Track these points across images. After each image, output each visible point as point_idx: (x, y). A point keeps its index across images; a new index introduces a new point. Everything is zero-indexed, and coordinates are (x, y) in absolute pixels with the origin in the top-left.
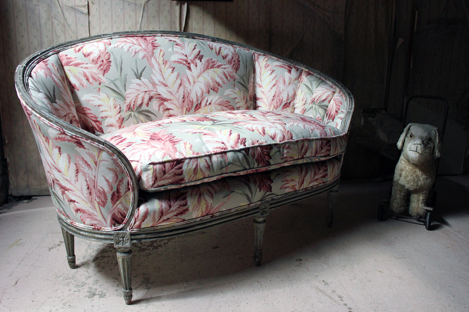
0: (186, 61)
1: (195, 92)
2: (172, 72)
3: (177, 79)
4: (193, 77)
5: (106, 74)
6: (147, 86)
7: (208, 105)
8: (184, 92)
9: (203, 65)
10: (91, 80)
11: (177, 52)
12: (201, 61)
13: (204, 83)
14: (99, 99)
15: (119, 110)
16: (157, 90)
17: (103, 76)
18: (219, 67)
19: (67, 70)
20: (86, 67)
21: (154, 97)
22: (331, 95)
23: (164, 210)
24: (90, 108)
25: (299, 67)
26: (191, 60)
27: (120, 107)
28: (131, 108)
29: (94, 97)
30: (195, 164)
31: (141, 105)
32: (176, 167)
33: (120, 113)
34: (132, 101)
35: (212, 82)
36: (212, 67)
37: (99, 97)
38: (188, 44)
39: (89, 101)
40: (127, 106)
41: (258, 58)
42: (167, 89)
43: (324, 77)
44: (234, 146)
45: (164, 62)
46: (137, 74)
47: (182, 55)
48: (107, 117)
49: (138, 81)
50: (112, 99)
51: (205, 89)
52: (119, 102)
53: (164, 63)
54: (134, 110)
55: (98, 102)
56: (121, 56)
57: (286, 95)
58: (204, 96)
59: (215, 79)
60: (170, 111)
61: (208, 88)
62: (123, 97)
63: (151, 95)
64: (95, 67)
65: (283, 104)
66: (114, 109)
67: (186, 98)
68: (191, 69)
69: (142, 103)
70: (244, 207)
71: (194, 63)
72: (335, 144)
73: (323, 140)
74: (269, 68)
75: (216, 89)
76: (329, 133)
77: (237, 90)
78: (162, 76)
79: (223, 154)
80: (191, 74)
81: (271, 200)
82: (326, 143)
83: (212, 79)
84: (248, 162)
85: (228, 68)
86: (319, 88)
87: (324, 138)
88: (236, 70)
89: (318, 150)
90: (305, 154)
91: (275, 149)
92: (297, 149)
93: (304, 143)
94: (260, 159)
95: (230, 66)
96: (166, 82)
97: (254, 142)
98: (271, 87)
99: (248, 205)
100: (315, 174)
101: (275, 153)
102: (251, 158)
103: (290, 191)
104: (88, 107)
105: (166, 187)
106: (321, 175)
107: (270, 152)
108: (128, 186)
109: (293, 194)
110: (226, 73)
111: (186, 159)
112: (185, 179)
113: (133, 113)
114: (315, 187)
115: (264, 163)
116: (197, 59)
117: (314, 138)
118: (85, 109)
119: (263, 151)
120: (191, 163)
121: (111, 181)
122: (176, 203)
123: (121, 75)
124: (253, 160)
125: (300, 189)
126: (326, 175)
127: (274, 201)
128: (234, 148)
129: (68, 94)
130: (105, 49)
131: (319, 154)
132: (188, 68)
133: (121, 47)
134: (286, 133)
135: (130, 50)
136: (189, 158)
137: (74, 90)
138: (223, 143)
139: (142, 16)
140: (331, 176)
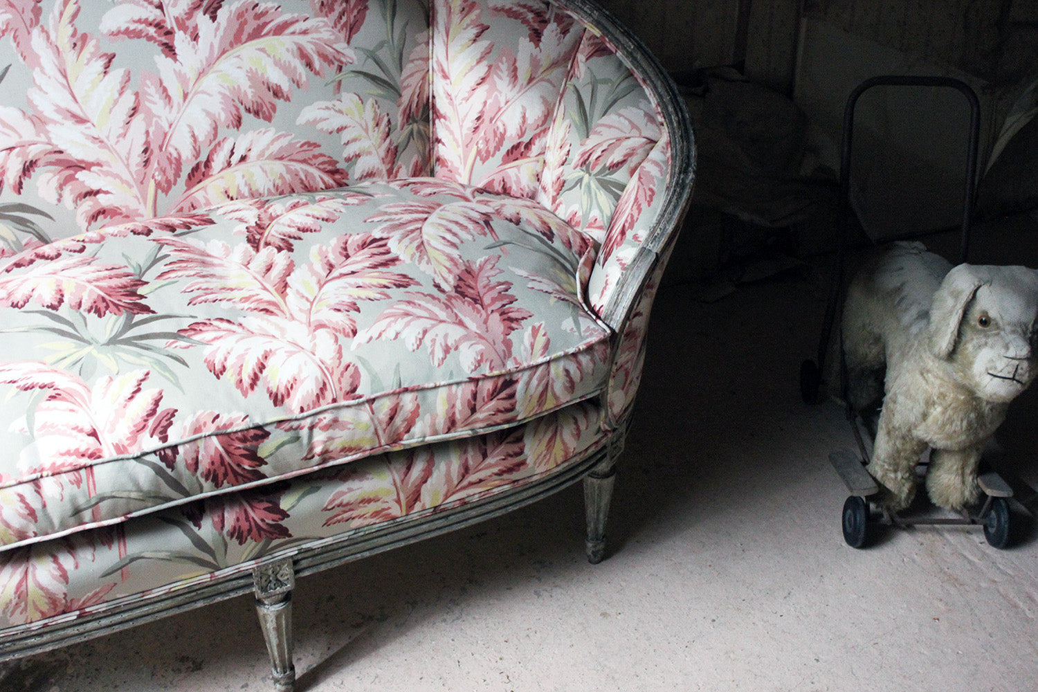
0: (159, 26)
1: (188, 129)
2: (105, 73)
3: (121, 94)
4: (181, 77)
6: (14, 130)
7: (236, 164)
8: (147, 133)
9: (221, 33)
12: (214, 18)
13: (220, 93)
16: (49, 139)
18: (280, 30)
21: (39, 163)
22: (640, 151)
25: (575, 16)
26: (177, 19)
35: (250, 87)
36: (256, 34)
42: (87, 132)
43: (644, 72)
44: (126, 443)
45: (74, 40)
47: (146, 4)
51: (223, 116)
53: (75, 45)
57: (517, 120)
58: (220, 138)
59: (263, 74)
60: (98, 196)
63: (30, 157)
65: (507, 146)
67: (156, 151)
68: (177, 51)
70: (195, 581)
71: (187, 28)
72: (538, 385)
73: (480, 383)
74: (473, 16)
75: (265, 109)
76: (526, 348)
77: (348, 99)
78: (66, 93)
79: (83, 472)
80: (174, 70)
81: (297, 552)
82: (494, 390)
83: (250, 79)
84: (176, 485)
85: (317, 30)
86: (611, 118)
87: (486, 377)
88: (351, 30)
89: (458, 416)
90: (408, 431)
91: (277, 436)
92: (370, 422)
93: (398, 404)
94: (221, 471)
95: (326, 19)
96: (82, 110)
97: (202, 423)
98: (473, 84)
99: (211, 573)
100: (466, 470)
101: (278, 448)
102: (187, 471)
103: (372, 523)
106: (496, 470)
107: (257, 447)
109: (383, 529)
110: (310, 49)
114: (475, 498)
115: (241, 478)
116: (201, 11)
117: (442, 384)
119: (230, 445)
124: (194, 475)
125: (412, 512)
126: (519, 466)
127: (310, 554)
128: (125, 451)
131: (463, 425)
132: (162, 50)
134: (337, 373)
138: (94, 435)
140: (548, 460)
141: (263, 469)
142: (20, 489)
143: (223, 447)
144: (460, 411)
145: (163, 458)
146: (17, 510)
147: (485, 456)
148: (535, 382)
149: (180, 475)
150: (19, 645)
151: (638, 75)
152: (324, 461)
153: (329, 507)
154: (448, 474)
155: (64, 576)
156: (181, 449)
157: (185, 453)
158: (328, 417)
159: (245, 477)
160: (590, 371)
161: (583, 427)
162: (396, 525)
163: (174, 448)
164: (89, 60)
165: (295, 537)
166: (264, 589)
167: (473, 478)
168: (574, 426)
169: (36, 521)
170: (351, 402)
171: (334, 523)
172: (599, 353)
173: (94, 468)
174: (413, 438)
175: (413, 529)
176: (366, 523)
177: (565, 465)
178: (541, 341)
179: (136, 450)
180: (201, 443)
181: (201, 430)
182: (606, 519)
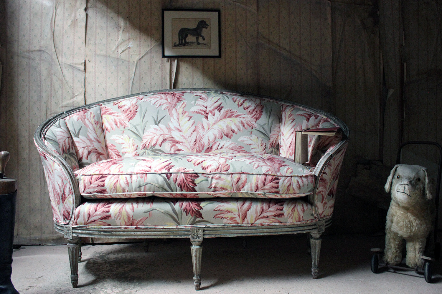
0: (205, 112)
1: (208, 137)
2: (189, 120)
3: (192, 126)
5: (131, 121)
6: (162, 130)
7: (219, 149)
8: (197, 137)
9: (220, 115)
10: (119, 124)
11: (198, 104)
12: (220, 112)
13: (218, 129)
14: (122, 139)
15: (136, 148)
16: (171, 134)
17: (128, 122)
18: (237, 116)
19: (104, 117)
20: (117, 115)
21: (167, 140)
23: (91, 213)
25: (320, 115)
26: (210, 111)
27: (137, 146)
28: (145, 147)
29: (119, 137)
30: (116, 180)
31: (155, 145)
32: (101, 180)
33: (136, 150)
34: (147, 141)
35: (226, 129)
36: (230, 116)
37: (122, 137)
38: (213, 98)
39: (115, 140)
40: (143, 145)
41: (285, 108)
42: (181, 134)
44: (158, 170)
46: (156, 121)
47: (203, 106)
48: (126, 153)
49: (156, 126)
50: (132, 139)
51: (218, 135)
52: (137, 142)
53: (183, 113)
54: (148, 148)
55: (121, 141)
56: (147, 107)
58: (216, 141)
59: (230, 126)
60: (180, 151)
61: (222, 134)
62: (141, 138)
63: (165, 138)
64: (123, 116)
66: (133, 147)
67: (198, 142)
68: (208, 118)
69: (156, 143)
70: (171, 227)
71: (212, 113)
72: (287, 182)
73: (267, 176)
74: (291, 117)
75: (229, 135)
76: (284, 172)
77: (254, 137)
78: (178, 124)
79: (144, 175)
80: (207, 122)
81: (205, 226)
82: (272, 179)
83: (227, 127)
84: (169, 185)
85: (247, 118)
87: (269, 175)
88: (257, 119)
89: (259, 186)
90: (243, 188)
91: (201, 178)
92: (231, 181)
93: (240, 177)
94: (183, 185)
95: (250, 115)
96: (181, 128)
97: (180, 170)
98: (290, 134)
99: (177, 225)
100: (262, 211)
101: (201, 181)
102: (173, 182)
103: (230, 223)
104: (114, 145)
105: (94, 195)
106: (273, 214)
107: (195, 180)
108: (70, 190)
109: (234, 227)
110: (244, 122)
111: (110, 175)
112: (107, 190)
113: (147, 151)
114: (266, 224)
115: (188, 189)
116: (217, 110)
117: (255, 173)
118: (112, 146)
119: (187, 177)
120: (113, 178)
121: (60, 185)
122: (101, 208)
123: (142, 122)
124: (175, 184)
125: (244, 223)
126: (281, 215)
127: (208, 229)
128: (157, 172)
129: (96, 133)
130: (136, 102)
131: (261, 189)
132: (205, 117)
133: (149, 101)
134: (223, 166)
135: (156, 103)
136: (112, 174)
137: (107, 132)
138: (150, 167)
139: (135, 72)
140: (292, 218)
141: (196, 188)
142: (127, 176)
143: (185, 177)
144: (260, 184)
145: (167, 176)
146: (124, 182)
147: (269, 207)
148: (286, 181)
149: (171, 183)
150: (118, 233)
152: (215, 191)
153: (216, 210)
154: (256, 210)
155: (133, 209)
156: (172, 174)
157: (173, 176)
158: (217, 176)
159: (191, 190)
160: (306, 184)
161: (305, 209)
162: (238, 226)
163: (171, 174)
164: (185, 117)
165: (205, 219)
166: (193, 237)
167: (265, 214)
168: (302, 207)
169: (128, 186)
170: (225, 173)
171: (217, 218)
172: (310, 179)
173: (147, 174)
174: (244, 191)
175: (244, 230)
176: (228, 222)
177: (300, 223)
178: (290, 171)
179: (160, 172)
180: (179, 175)
181: (179, 171)
182: (318, 260)
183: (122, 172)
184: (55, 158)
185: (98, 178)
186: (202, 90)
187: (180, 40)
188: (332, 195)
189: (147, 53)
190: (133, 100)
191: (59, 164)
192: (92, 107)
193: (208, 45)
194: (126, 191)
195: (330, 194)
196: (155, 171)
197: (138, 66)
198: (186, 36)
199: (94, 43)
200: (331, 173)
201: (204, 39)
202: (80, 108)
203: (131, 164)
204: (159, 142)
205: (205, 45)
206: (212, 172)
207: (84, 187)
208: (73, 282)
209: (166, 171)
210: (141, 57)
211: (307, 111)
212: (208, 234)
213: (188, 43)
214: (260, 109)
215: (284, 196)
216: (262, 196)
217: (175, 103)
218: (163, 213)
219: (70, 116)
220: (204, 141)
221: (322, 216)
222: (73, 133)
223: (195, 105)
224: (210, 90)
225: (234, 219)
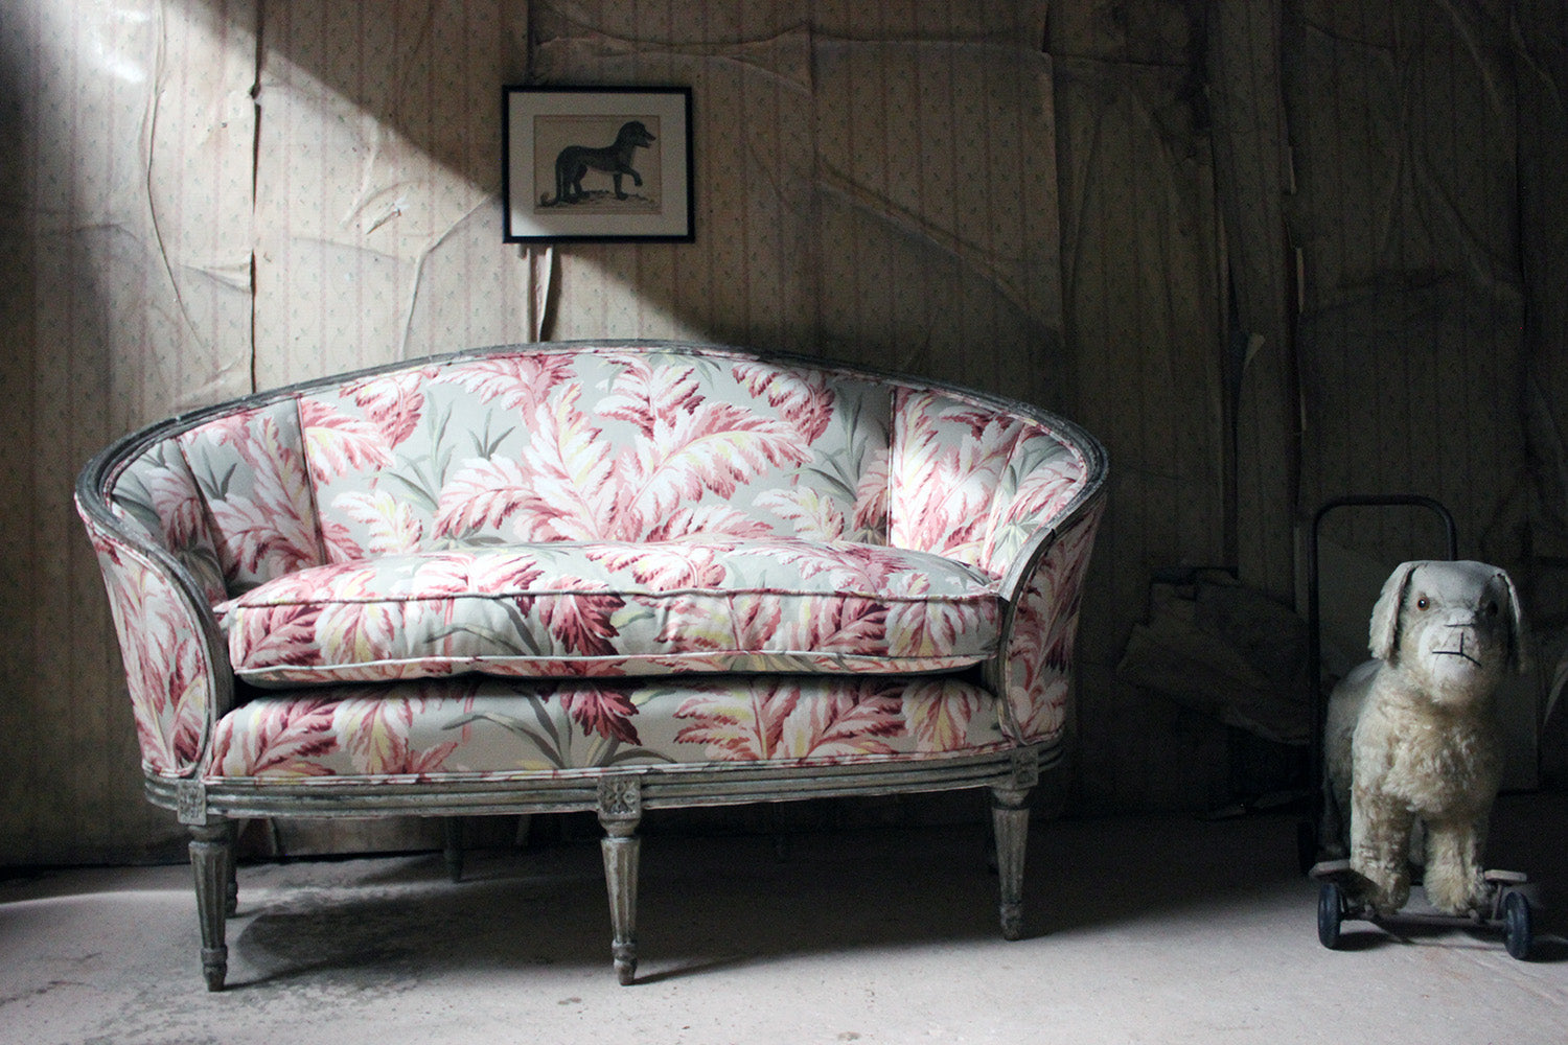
0: (643, 413)
1: (653, 496)
2: (591, 442)
3: (600, 460)
4: (655, 454)
5: (399, 446)
6: (504, 474)
7: (693, 533)
8: (617, 494)
9: (695, 424)
10: (359, 458)
11: (620, 391)
12: (691, 412)
13: (686, 470)
14: (372, 505)
15: (417, 534)
16: (533, 487)
17: (389, 449)
18: (748, 427)
19: (310, 435)
20: (353, 428)
21: (520, 506)
22: (1060, 490)
23: (269, 733)
24: (347, 527)
25: (1016, 417)
26: (659, 410)
27: (421, 528)
28: (449, 530)
29: (360, 499)
30: (352, 619)
31: (479, 523)
32: (301, 620)
33: (418, 539)
34: (455, 511)
35: (714, 469)
36: (726, 427)
37: (371, 499)
38: (668, 368)
39: (348, 508)
40: (441, 525)
41: (905, 400)
42: (565, 486)
44: (490, 585)
45: (570, 416)
46: (483, 445)
47: (636, 397)
48: (383, 550)
49: (483, 463)
50: (403, 504)
51: (686, 489)
52: (422, 513)
53: (571, 419)
54: (457, 533)
55: (367, 513)
56: (452, 403)
57: (960, 505)
58: (679, 508)
59: (727, 460)
62: (433, 501)
63: (513, 500)
64: (374, 429)
65: (949, 532)
66: (406, 530)
67: (622, 511)
68: (655, 433)
69: (484, 518)
70: (537, 774)
71: (667, 418)
72: (912, 620)
73: (847, 600)
74: (925, 427)
75: (725, 488)
76: (903, 586)
77: (804, 492)
78: (555, 453)
79: (445, 602)
80: (650, 448)
81: (645, 771)
82: (862, 610)
83: (715, 462)
84: (527, 634)
85: (781, 431)
86: (1038, 472)
87: (854, 596)
88: (813, 434)
89: (821, 631)
90: (768, 638)
91: (632, 608)
92: (728, 617)
93: (759, 604)
94: (573, 632)
95: (790, 424)
96: (564, 468)
97: (564, 584)
98: (921, 481)
99: (555, 769)
100: (834, 715)
101: (632, 620)
102: (540, 624)
103: (730, 758)
104: (343, 525)
105: (279, 672)
106: (869, 724)
107: (611, 615)
108: (198, 661)
109: (742, 771)
110: (772, 445)
111: (330, 602)
112: (323, 654)
113: (452, 543)
114: (847, 761)
115: (591, 646)
116: (681, 407)
117: (806, 591)
118: (336, 529)
119: (586, 607)
120: (342, 615)
121: (165, 646)
122: (302, 719)
123: (437, 449)
124: (546, 629)
125: (775, 756)
126: (896, 728)
127: (659, 779)
128: (488, 590)
129: (283, 488)
130: (417, 387)
131: (826, 643)
132: (643, 432)
133: (459, 380)
134: (703, 570)
135: (483, 388)
136: (340, 602)
137: (320, 484)
138: (466, 579)
139: (416, 293)
140: (932, 736)
141: (615, 641)
142: (387, 606)
143: (579, 608)
144: (823, 625)
145: (520, 604)
146: (378, 624)
147: (856, 702)
148: (908, 616)
149: (532, 626)
150: (358, 800)
151: (1066, 443)
152: (678, 650)
153: (681, 714)
154: (813, 712)
155: (409, 718)
156: (537, 599)
157: (541, 604)
158: (685, 601)
159: (598, 648)
160: (975, 627)
161: (973, 706)
162: (755, 769)
163: (532, 597)
164: (579, 431)
165: (646, 746)
166: (607, 808)
167: (843, 727)
168: (962, 700)
169: (393, 639)
170: (710, 591)
171: (687, 741)
172: (985, 610)
173: (456, 600)
174: (774, 649)
175: (776, 782)
176: (723, 756)
177: (956, 754)
178: (920, 583)
179: (496, 593)
180: (558, 599)
181: (561, 588)
182: (1021, 877)
183: (372, 594)
184: (147, 556)
185: (292, 614)
186: (634, 346)
187: (562, 185)
188: (1058, 667)
189: (455, 231)
190: (408, 379)
191: (162, 575)
192: (268, 402)
193: (652, 201)
194: (386, 655)
195: (1054, 660)
196: (481, 589)
197: (426, 271)
198: (582, 173)
199: (282, 202)
200: (1053, 589)
201: (638, 182)
202: (230, 407)
203: (402, 570)
204: (494, 514)
205: (643, 202)
206: (668, 589)
207: (245, 645)
208: (208, 970)
209: (517, 589)
210: (435, 243)
211: (975, 407)
212: (659, 798)
213: (587, 194)
214: (824, 402)
215: (902, 666)
216: (830, 667)
217: (544, 388)
218: (508, 727)
219: (197, 430)
220: (641, 509)
221: (1030, 731)
222: (208, 486)
223: (610, 391)
224: (660, 346)
225: (744, 744)
